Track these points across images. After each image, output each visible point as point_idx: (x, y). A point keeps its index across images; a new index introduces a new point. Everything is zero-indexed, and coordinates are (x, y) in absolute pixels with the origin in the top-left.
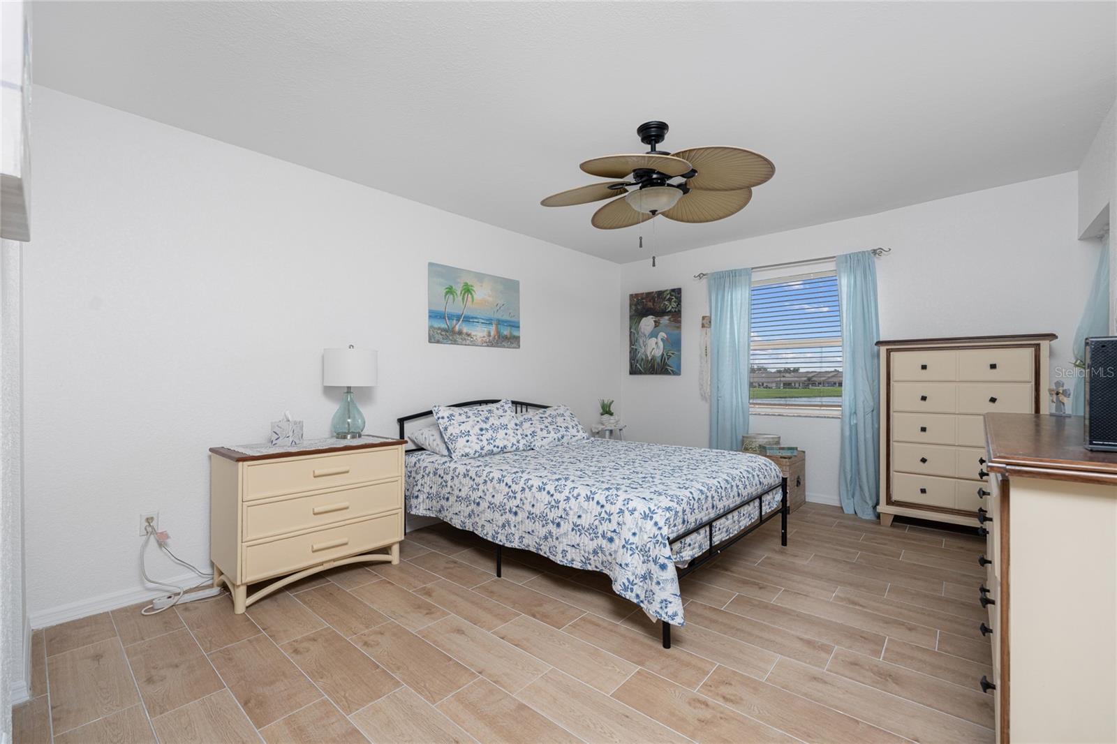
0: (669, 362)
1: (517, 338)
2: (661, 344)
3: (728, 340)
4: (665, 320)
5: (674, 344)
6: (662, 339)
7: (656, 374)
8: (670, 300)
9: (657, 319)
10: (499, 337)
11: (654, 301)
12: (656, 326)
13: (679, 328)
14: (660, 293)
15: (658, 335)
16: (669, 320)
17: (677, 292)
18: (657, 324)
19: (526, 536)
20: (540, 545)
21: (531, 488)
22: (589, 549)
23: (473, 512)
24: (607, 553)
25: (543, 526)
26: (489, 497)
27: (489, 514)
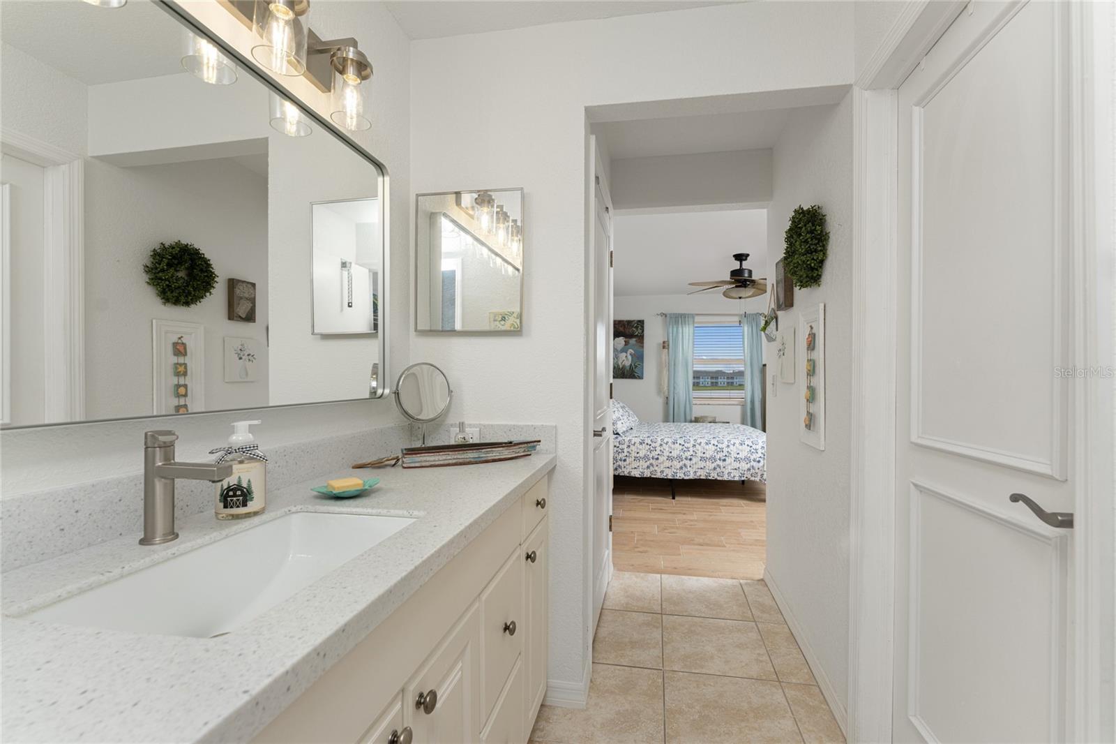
0: (636, 370)
2: (630, 357)
3: (681, 358)
4: (633, 341)
5: (639, 358)
6: (630, 354)
7: (626, 378)
8: (637, 327)
9: (627, 340)
11: (625, 326)
12: (626, 345)
13: (643, 347)
14: (629, 322)
15: (627, 350)
16: (636, 341)
17: (641, 323)
18: (626, 343)
19: (699, 470)
20: (709, 473)
21: (700, 444)
22: (744, 469)
23: (652, 465)
24: (757, 468)
25: (713, 463)
26: (666, 453)
27: (668, 464)
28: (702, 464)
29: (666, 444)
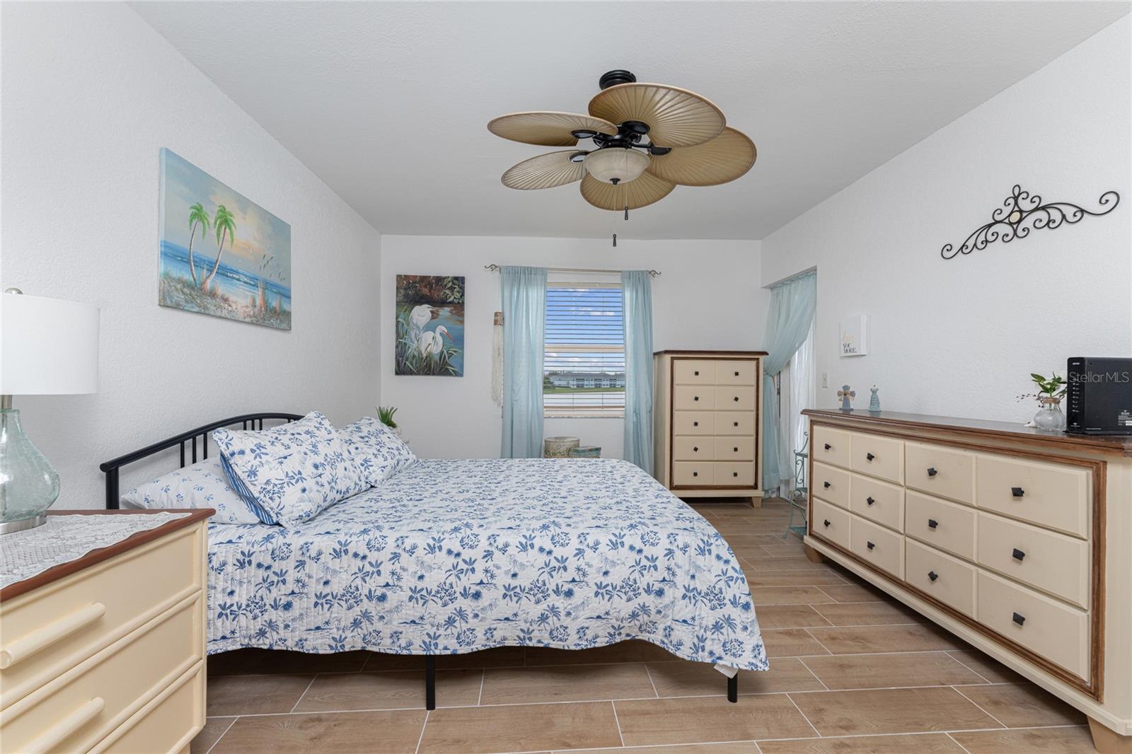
0: (450, 361)
1: (287, 315)
2: (440, 340)
3: (524, 344)
4: (445, 312)
5: (456, 340)
6: (441, 334)
7: (434, 374)
8: (452, 289)
9: (435, 309)
10: (266, 310)
11: (431, 287)
12: (433, 318)
13: (462, 322)
14: (439, 280)
15: (436, 328)
16: (451, 311)
17: (459, 281)
18: (434, 315)
19: (501, 625)
20: (529, 632)
21: (504, 549)
22: (623, 614)
23: (366, 615)
24: (653, 611)
25: (538, 602)
26: (409, 581)
27: (412, 611)
28: (508, 608)
29: (411, 552)
